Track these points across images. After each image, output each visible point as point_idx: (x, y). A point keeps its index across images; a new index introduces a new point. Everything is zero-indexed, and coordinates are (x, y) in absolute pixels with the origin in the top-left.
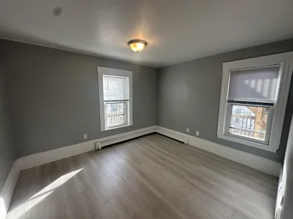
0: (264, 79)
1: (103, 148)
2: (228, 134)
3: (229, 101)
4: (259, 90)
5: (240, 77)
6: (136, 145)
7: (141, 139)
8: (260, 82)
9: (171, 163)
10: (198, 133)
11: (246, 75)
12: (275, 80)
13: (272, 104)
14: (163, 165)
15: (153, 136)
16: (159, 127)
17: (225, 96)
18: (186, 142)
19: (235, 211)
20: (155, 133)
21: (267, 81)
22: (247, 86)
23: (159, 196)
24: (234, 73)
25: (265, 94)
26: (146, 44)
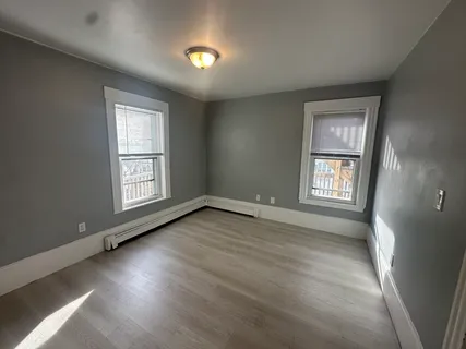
0: (349, 127)
1: (120, 245)
2: (311, 197)
3: (312, 154)
4: (345, 139)
5: (326, 122)
6: (182, 230)
7: (187, 219)
8: (346, 129)
9: (249, 248)
10: (273, 200)
11: (331, 121)
12: (361, 128)
13: (358, 156)
14: (238, 252)
15: (204, 212)
16: (209, 197)
17: (308, 147)
18: (256, 215)
19: (345, 288)
20: (206, 207)
21: (353, 129)
22: (332, 135)
23: (254, 297)
24: (318, 117)
25: (351, 144)
26: (217, 56)
